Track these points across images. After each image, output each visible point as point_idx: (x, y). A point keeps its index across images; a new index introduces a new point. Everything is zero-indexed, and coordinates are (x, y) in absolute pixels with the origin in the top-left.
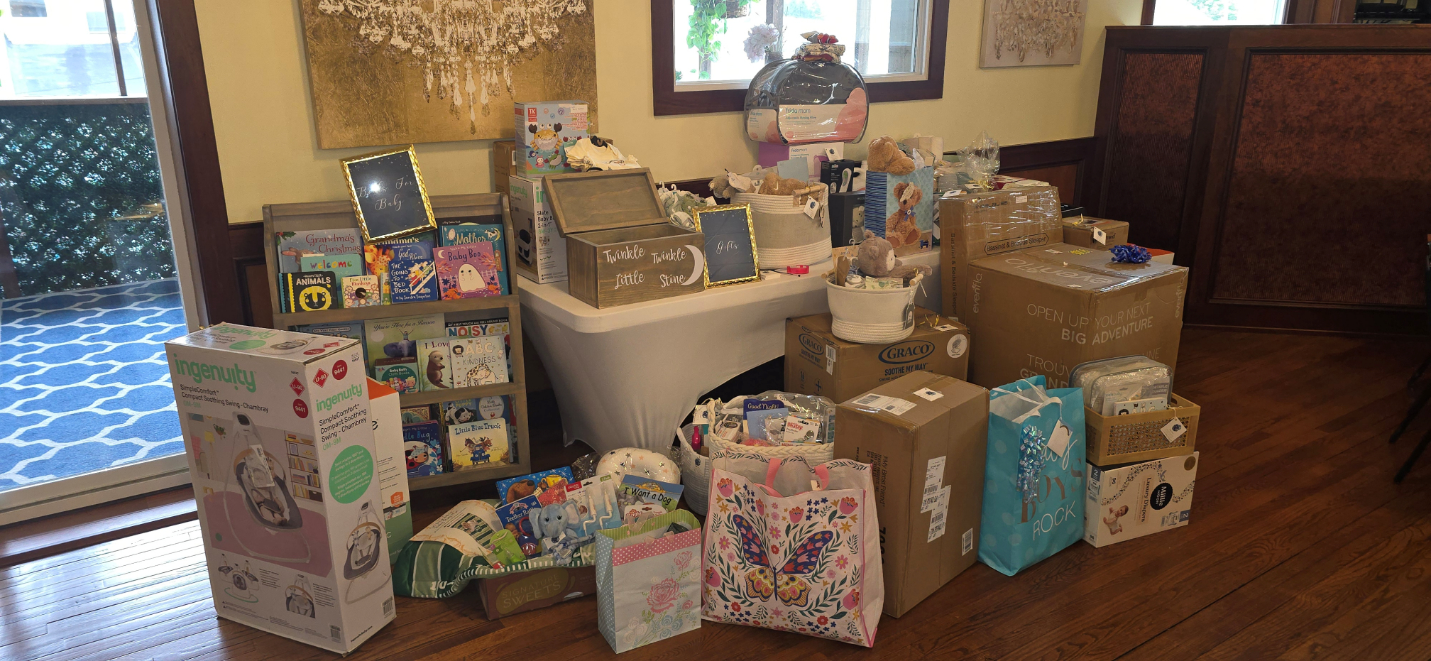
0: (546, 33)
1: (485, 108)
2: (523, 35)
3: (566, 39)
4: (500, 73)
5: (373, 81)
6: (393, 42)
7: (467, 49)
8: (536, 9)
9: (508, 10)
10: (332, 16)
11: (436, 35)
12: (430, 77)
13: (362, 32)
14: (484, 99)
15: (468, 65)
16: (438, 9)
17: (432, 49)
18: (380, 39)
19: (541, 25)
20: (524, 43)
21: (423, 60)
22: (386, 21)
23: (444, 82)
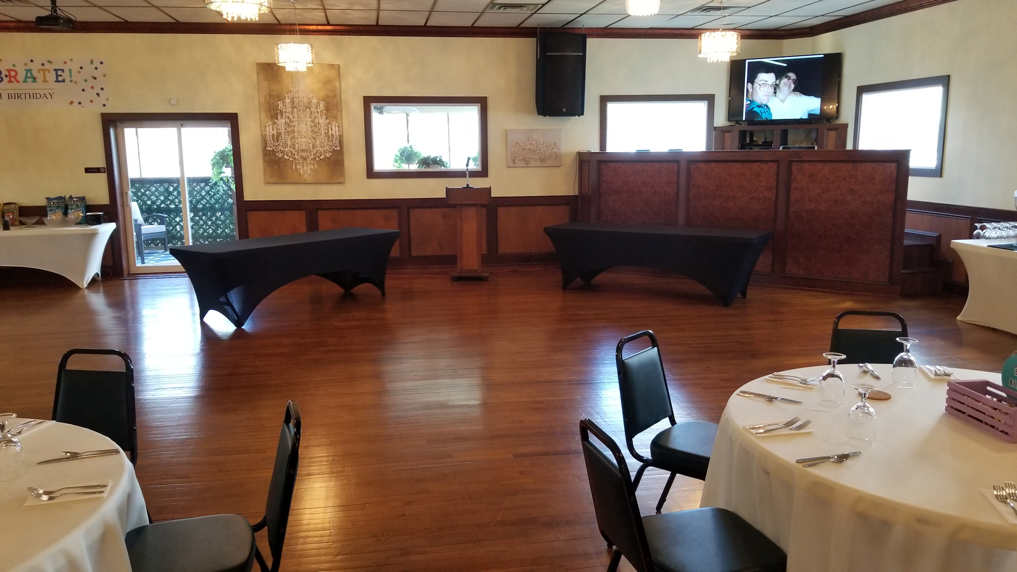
0: (328, 155)
1: (309, 174)
2: (321, 155)
3: (334, 157)
4: (314, 165)
5: (279, 166)
6: (284, 157)
7: (305, 159)
8: (325, 149)
9: (316, 149)
10: (270, 151)
11: (296, 155)
12: (294, 166)
13: (277, 155)
14: (309, 172)
15: (305, 163)
16: (297, 149)
17: (295, 159)
18: (281, 156)
19: (326, 153)
20: (321, 158)
21: (292, 162)
22: (283, 152)
23: (297, 167)
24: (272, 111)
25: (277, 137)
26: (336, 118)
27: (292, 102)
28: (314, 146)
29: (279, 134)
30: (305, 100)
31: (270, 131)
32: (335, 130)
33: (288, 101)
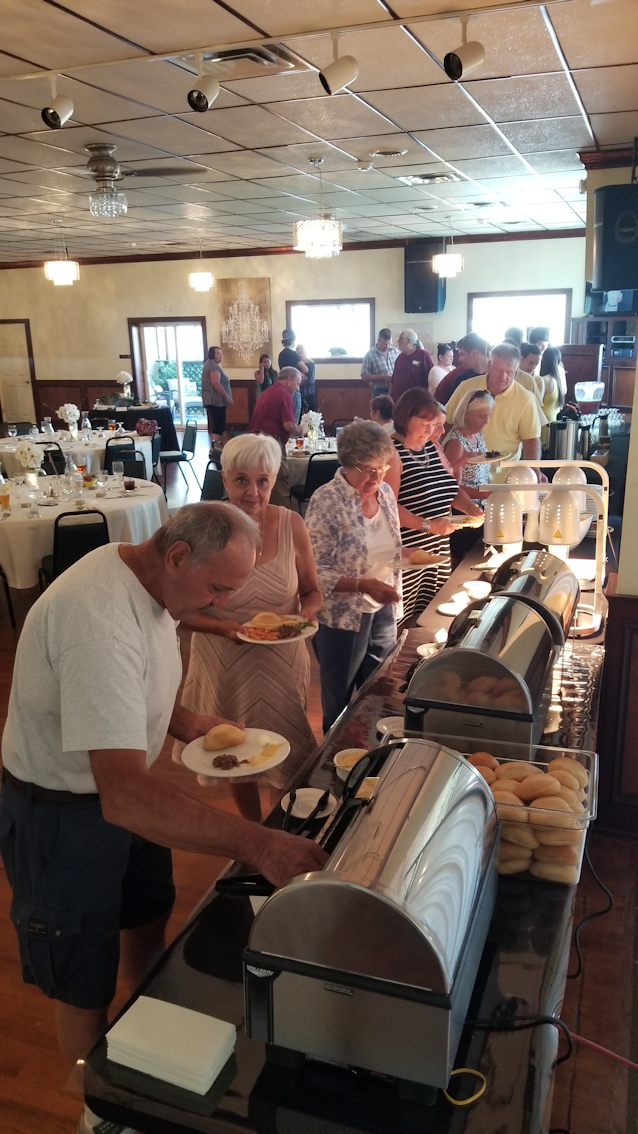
0: (261, 345)
1: (249, 360)
2: (256, 346)
3: (265, 347)
4: (252, 354)
5: (230, 354)
6: (233, 347)
7: (246, 349)
8: (259, 341)
9: (254, 342)
11: (241, 346)
12: (239, 354)
13: (228, 346)
15: (246, 352)
16: (241, 342)
17: (240, 349)
18: (231, 347)
20: (256, 348)
21: (238, 350)
22: (232, 344)
23: (241, 355)
24: (226, 315)
25: (229, 333)
26: (266, 318)
27: (238, 307)
28: (252, 340)
29: (230, 331)
30: (247, 305)
31: (225, 329)
32: (265, 328)
33: (235, 306)
